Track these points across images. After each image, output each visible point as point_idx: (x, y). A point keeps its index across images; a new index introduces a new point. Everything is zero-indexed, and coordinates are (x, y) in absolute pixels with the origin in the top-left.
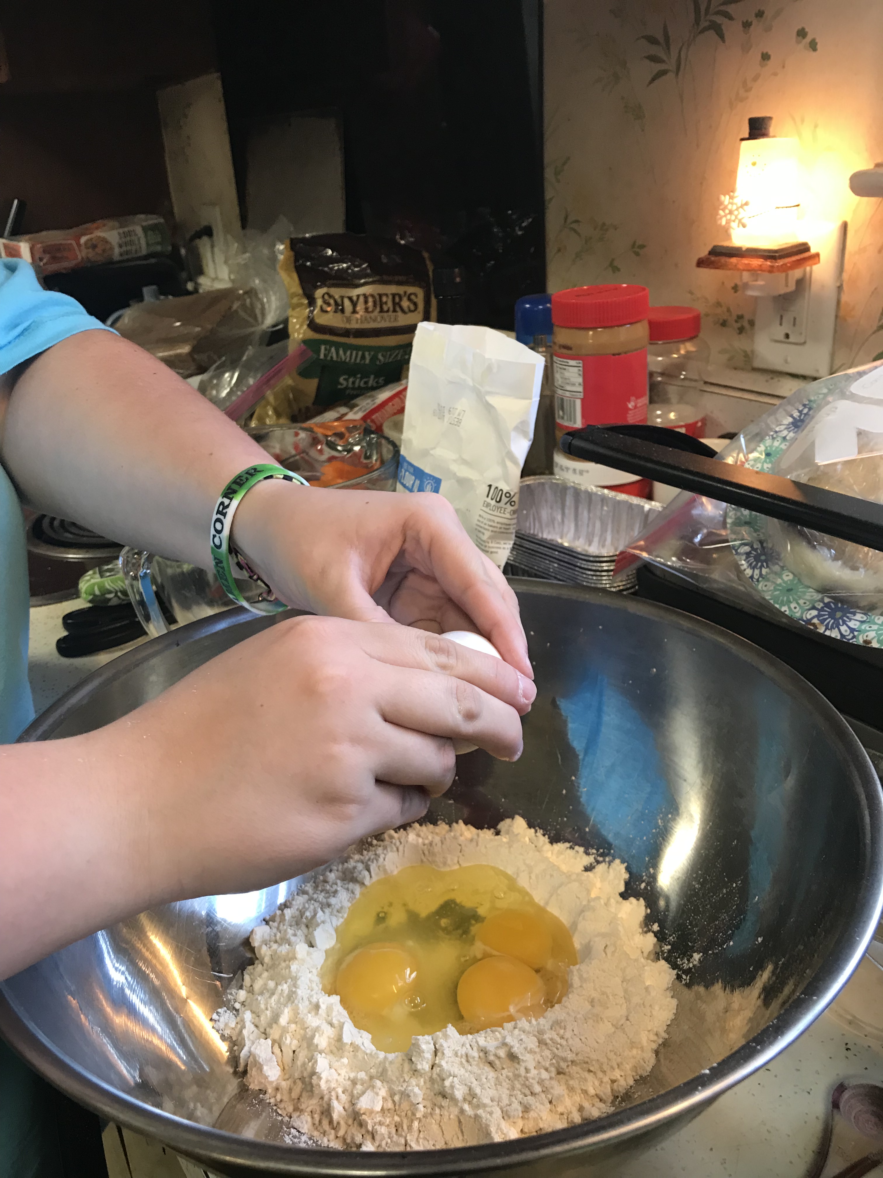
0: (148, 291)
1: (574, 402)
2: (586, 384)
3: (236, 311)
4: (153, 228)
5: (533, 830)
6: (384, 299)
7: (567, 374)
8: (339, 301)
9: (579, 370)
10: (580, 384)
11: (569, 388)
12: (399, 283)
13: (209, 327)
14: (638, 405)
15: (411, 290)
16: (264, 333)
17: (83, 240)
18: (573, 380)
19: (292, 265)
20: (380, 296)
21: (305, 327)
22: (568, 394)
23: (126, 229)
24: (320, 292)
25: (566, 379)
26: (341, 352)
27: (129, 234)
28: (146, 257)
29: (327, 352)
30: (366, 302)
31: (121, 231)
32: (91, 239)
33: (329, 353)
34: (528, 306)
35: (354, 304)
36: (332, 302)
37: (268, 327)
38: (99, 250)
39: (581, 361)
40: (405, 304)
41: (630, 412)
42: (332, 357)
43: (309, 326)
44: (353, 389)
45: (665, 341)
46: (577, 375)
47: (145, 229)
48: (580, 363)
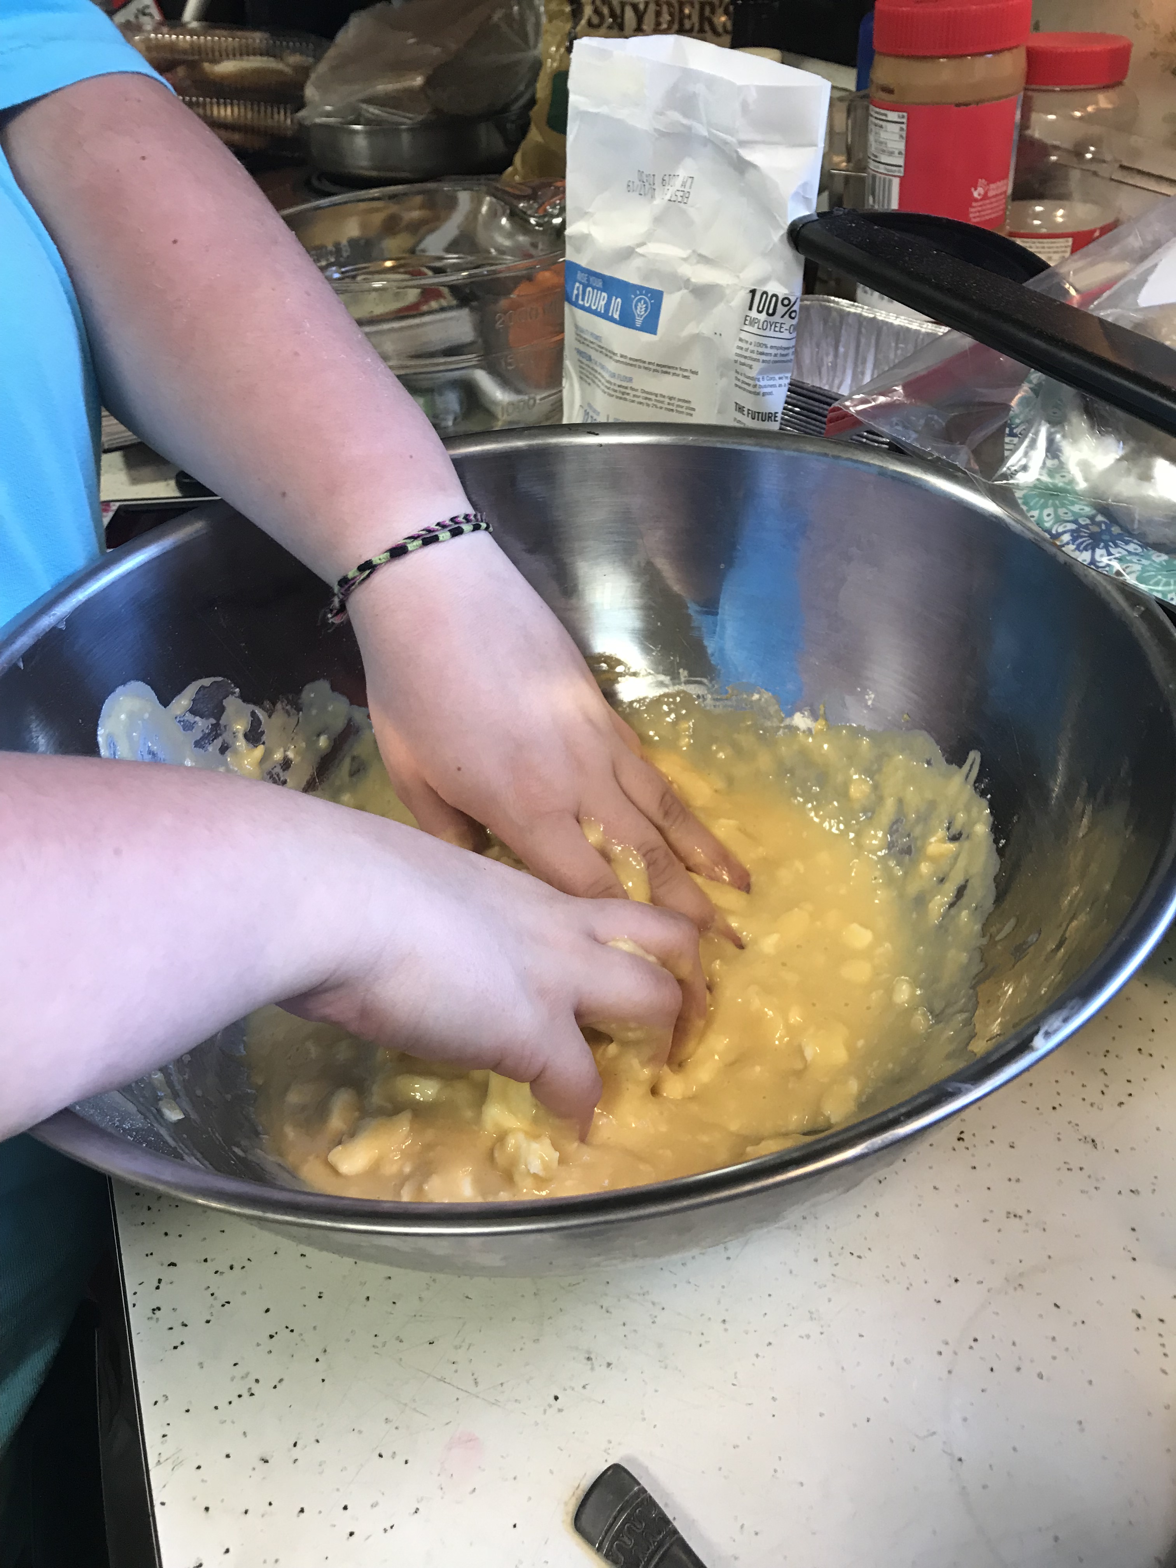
1: (890, 181)
2: (909, 153)
7: (883, 135)
8: (618, 11)
9: (902, 129)
10: (900, 153)
11: (884, 159)
14: (990, 194)
18: (891, 146)
21: (563, 50)
22: (882, 169)
25: (881, 143)
30: (658, 14)
35: (640, 16)
39: (905, 114)
41: (974, 204)
43: (568, 49)
46: (897, 137)
48: (903, 117)
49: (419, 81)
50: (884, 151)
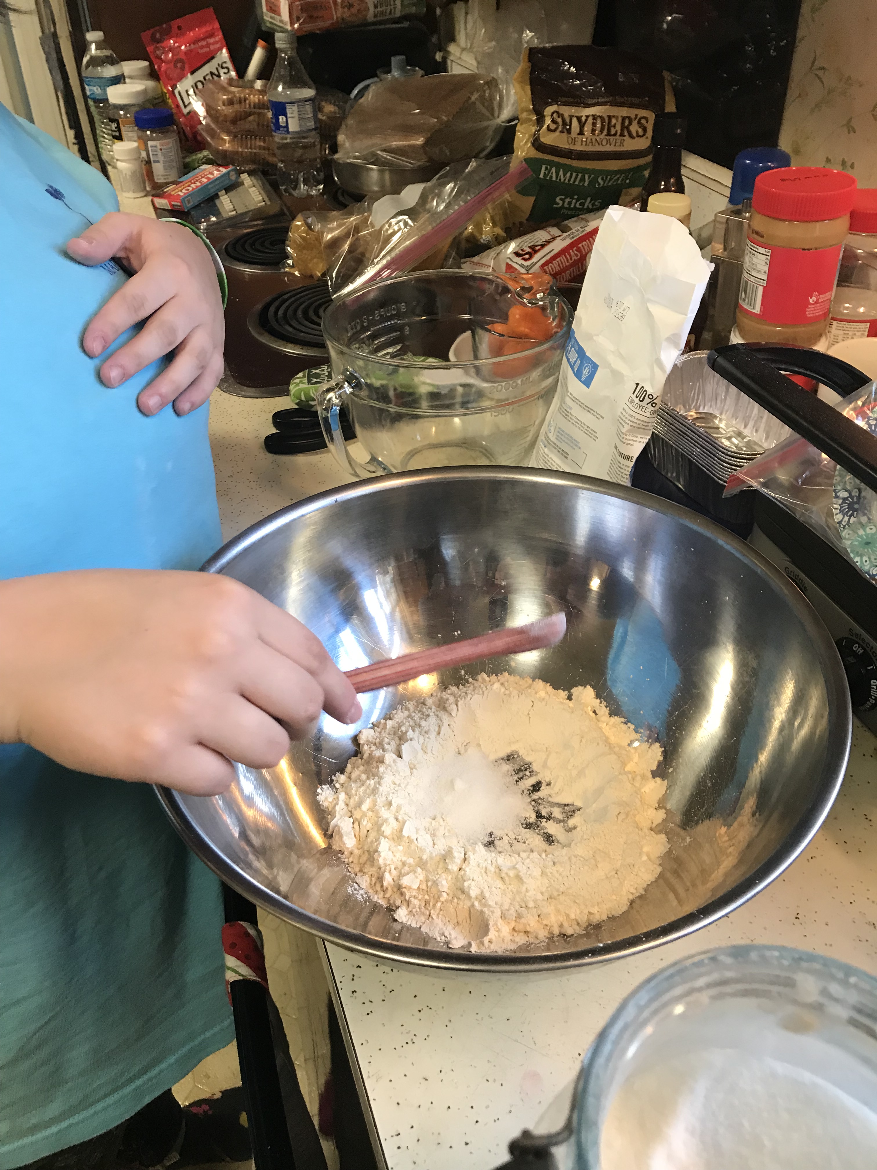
0: (395, 61)
1: (757, 288)
2: (770, 274)
3: (474, 103)
5: (598, 701)
6: (614, 121)
7: (755, 260)
8: (568, 120)
9: (767, 259)
10: (765, 273)
11: (754, 273)
12: (632, 106)
13: (445, 118)
14: (820, 301)
15: (642, 113)
16: (498, 128)
18: (759, 267)
19: (528, 77)
20: (610, 117)
21: (529, 144)
22: (752, 279)
24: (549, 110)
25: (753, 264)
26: (561, 173)
28: (400, 20)
29: (546, 172)
30: (594, 124)
33: (549, 173)
34: (748, 161)
35: (582, 125)
36: (560, 120)
37: (503, 122)
38: (354, 10)
40: (634, 128)
41: (810, 306)
42: (551, 177)
43: (533, 144)
44: (569, 209)
45: (869, 234)
46: (764, 263)
48: (769, 252)
49: (420, 141)
50: (754, 269)
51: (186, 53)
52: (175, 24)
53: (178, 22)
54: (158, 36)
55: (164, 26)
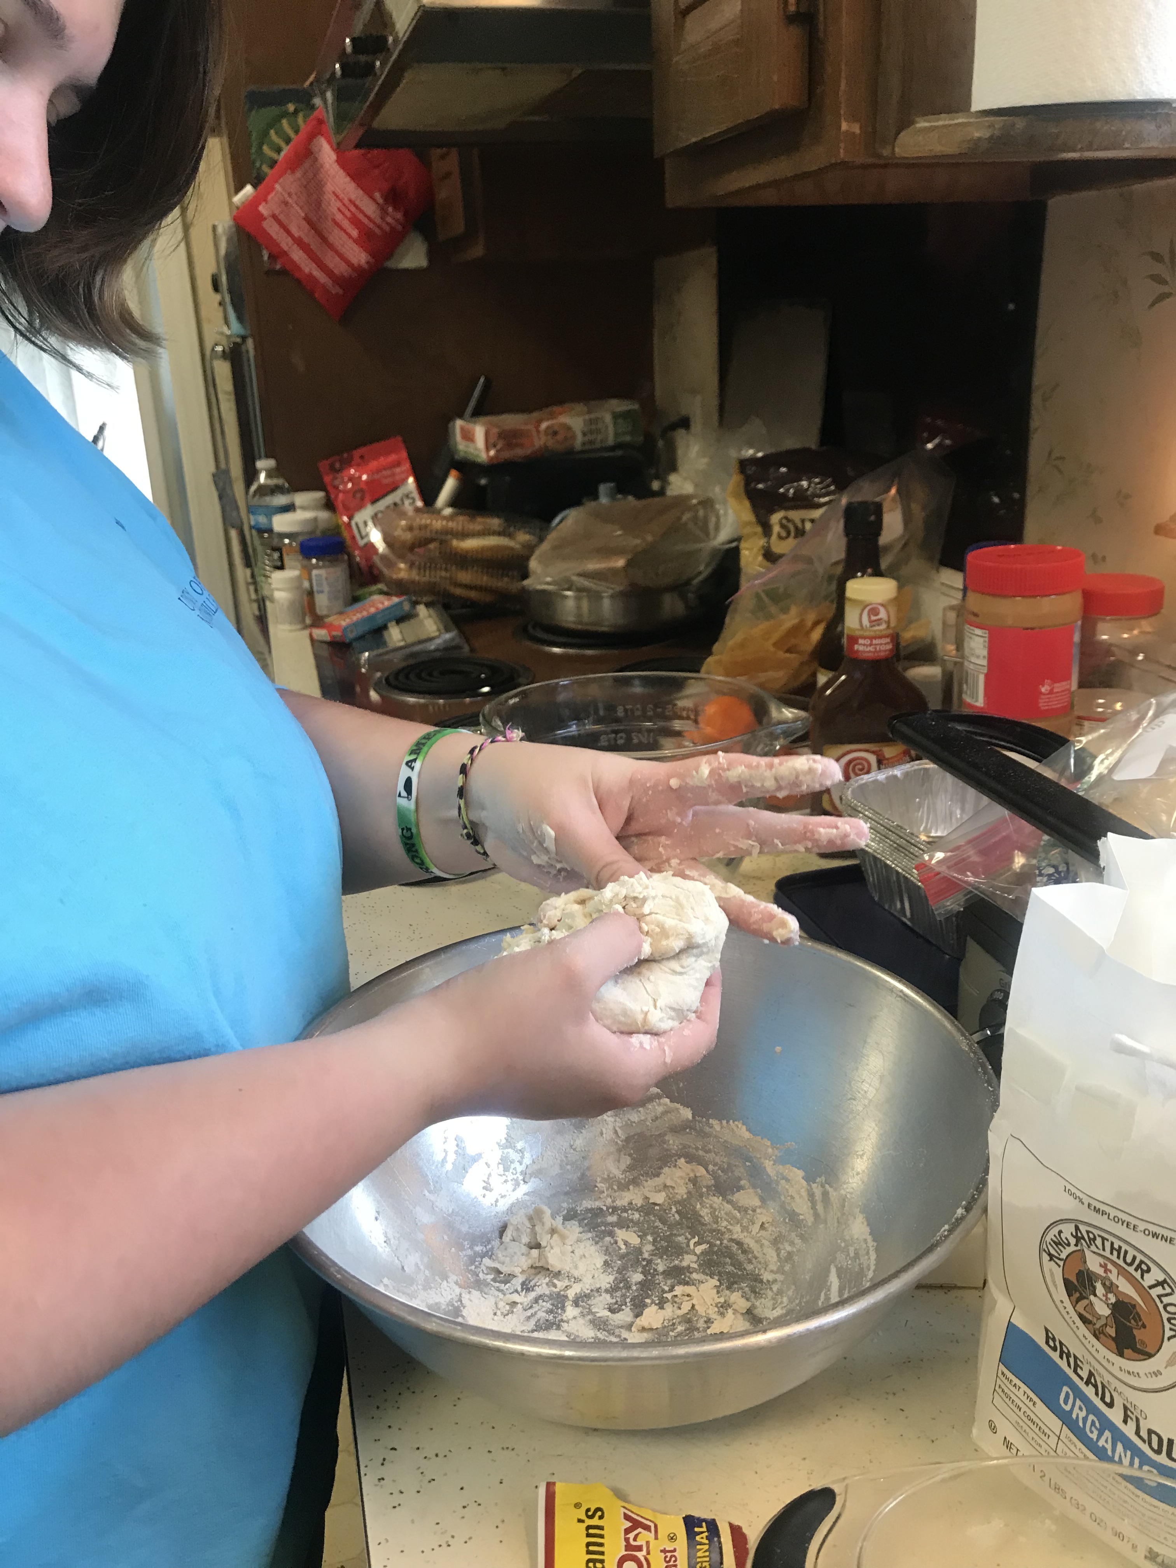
0: (604, 489)
1: (978, 677)
2: (991, 658)
3: (686, 524)
4: (626, 415)
7: (973, 644)
9: (985, 642)
10: (984, 657)
11: (973, 660)
13: (650, 538)
16: (715, 550)
17: (544, 425)
18: (978, 651)
21: (760, 557)
22: (972, 666)
23: (593, 416)
24: (776, 517)
25: (972, 649)
27: (595, 421)
28: (613, 448)
31: (587, 417)
32: (552, 426)
36: (791, 526)
38: (559, 437)
39: (987, 632)
41: (1043, 697)
43: (764, 556)
45: (1114, 617)
46: (982, 646)
47: (616, 416)
49: (620, 563)
50: (973, 655)
51: (367, 482)
52: (357, 453)
53: (362, 450)
54: (337, 465)
55: (345, 455)
